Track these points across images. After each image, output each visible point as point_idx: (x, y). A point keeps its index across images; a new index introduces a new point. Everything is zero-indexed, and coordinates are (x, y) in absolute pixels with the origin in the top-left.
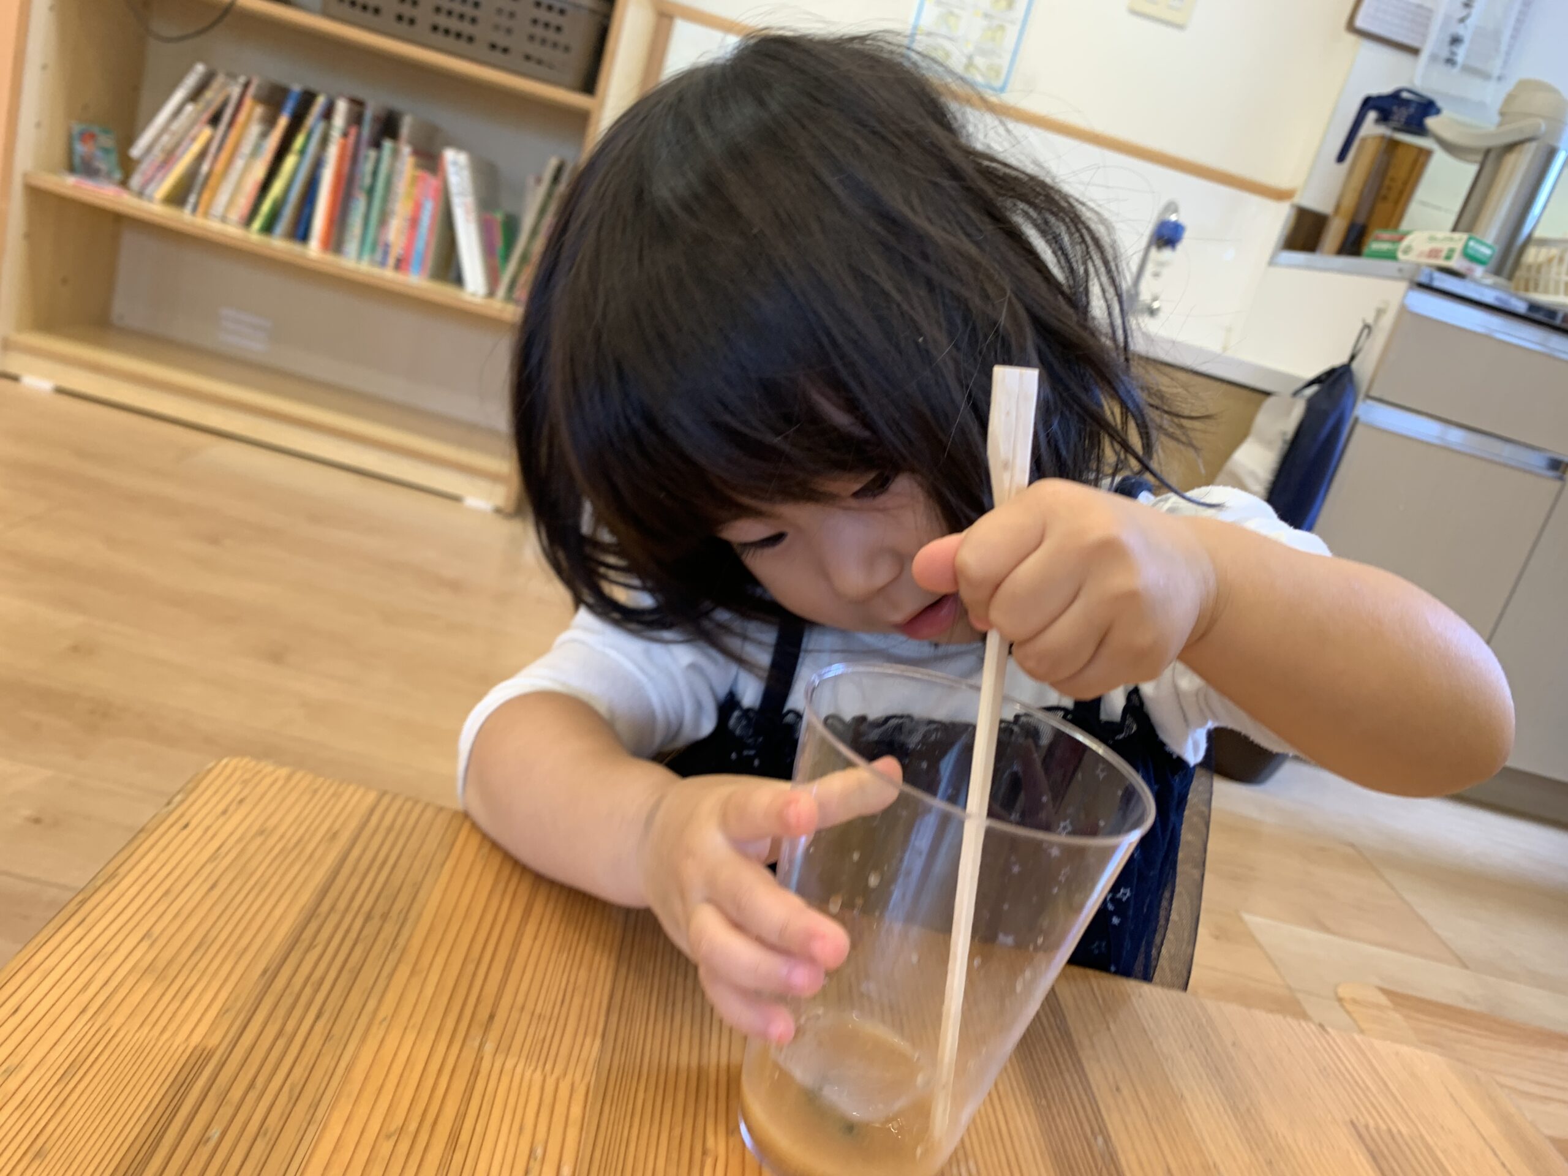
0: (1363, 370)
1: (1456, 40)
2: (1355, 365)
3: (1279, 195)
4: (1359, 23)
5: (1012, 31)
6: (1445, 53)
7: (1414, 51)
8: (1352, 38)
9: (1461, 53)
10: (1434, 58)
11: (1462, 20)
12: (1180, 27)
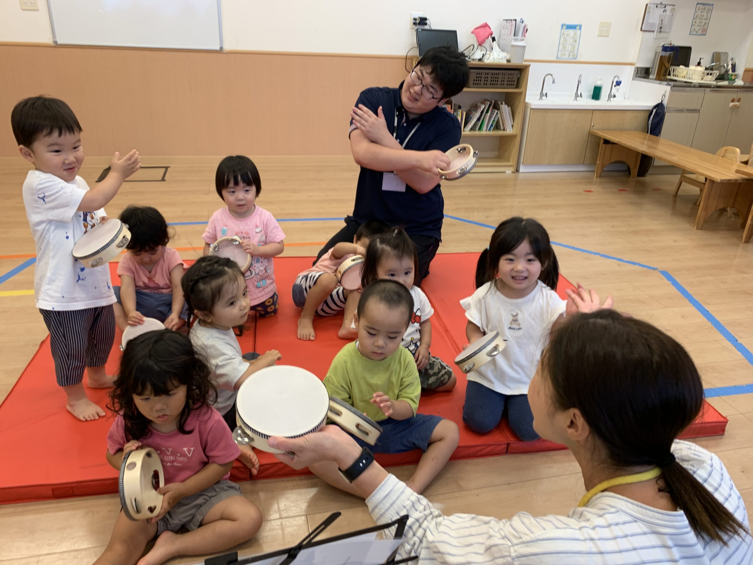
0: (665, 103)
1: (661, 28)
2: (663, 102)
3: (631, 64)
4: (643, 29)
5: (577, 47)
6: (659, 31)
7: (654, 31)
8: (642, 32)
9: (662, 30)
10: (657, 32)
11: (662, 24)
12: (607, 36)
